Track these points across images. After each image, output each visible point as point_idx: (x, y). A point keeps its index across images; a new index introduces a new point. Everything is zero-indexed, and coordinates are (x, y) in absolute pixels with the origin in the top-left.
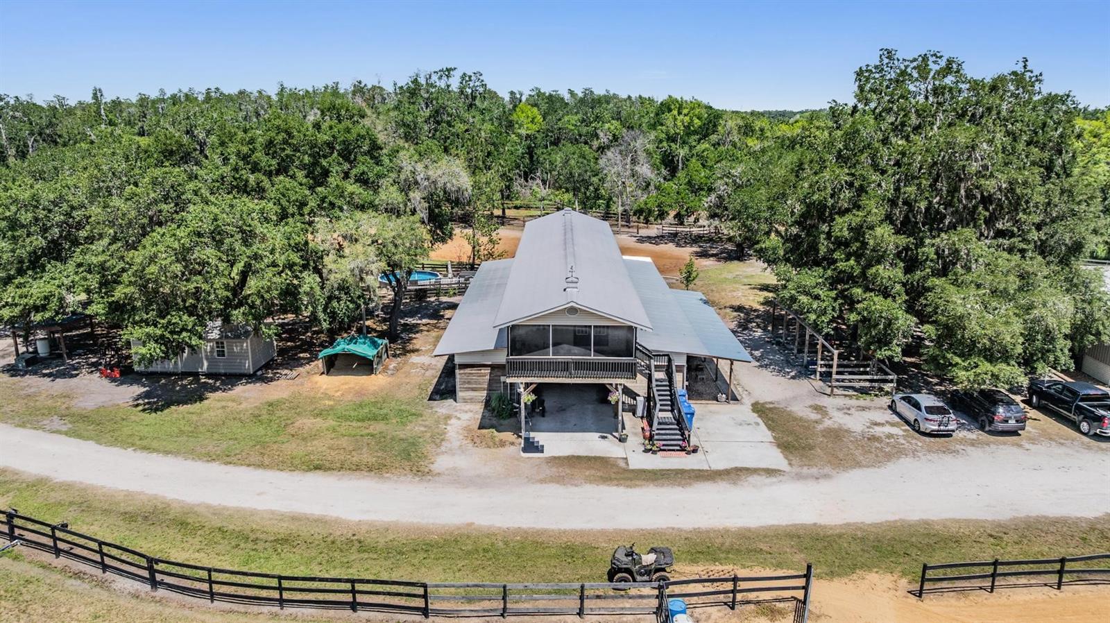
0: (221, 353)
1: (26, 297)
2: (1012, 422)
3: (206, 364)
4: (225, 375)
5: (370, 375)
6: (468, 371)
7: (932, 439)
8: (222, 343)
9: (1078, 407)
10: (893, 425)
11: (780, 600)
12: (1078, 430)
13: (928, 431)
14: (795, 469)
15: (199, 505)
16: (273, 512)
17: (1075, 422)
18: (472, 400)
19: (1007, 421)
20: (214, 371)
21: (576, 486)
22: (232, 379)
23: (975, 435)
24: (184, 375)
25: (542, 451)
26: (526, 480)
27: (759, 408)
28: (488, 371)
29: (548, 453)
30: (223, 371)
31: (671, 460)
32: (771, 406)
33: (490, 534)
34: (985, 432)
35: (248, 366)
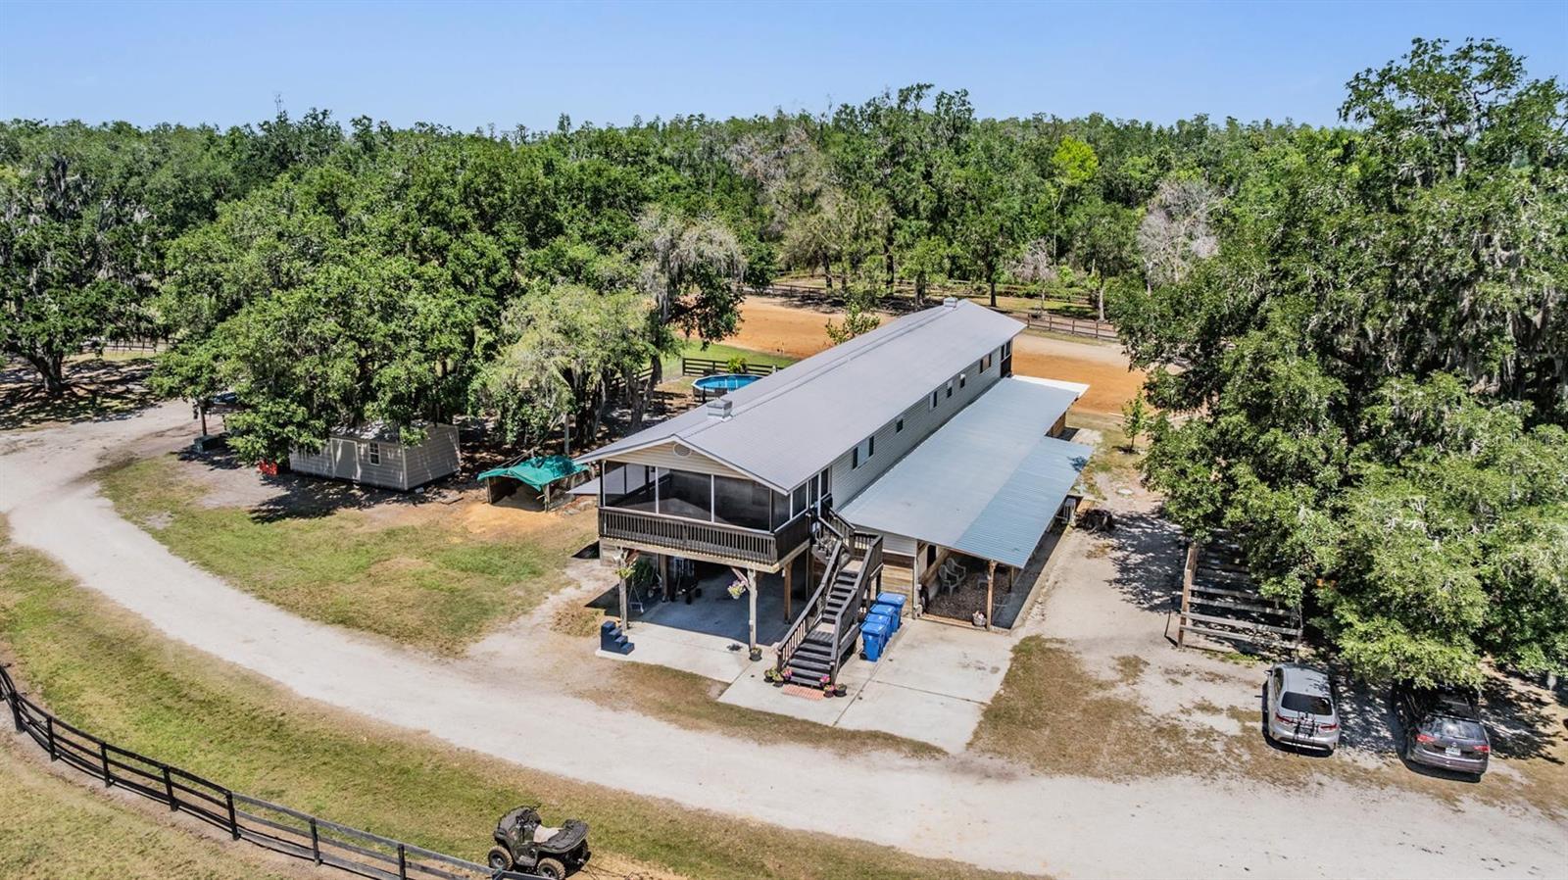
0: (375, 459)
2: (1452, 752)
3: (359, 471)
4: (379, 487)
5: (541, 511)
7: (1280, 755)
8: (376, 446)
10: (1236, 715)
14: (970, 755)
19: (1442, 750)
20: (368, 481)
21: (615, 709)
24: (337, 481)
25: (632, 652)
30: (377, 482)
31: (792, 700)
35: (402, 480)
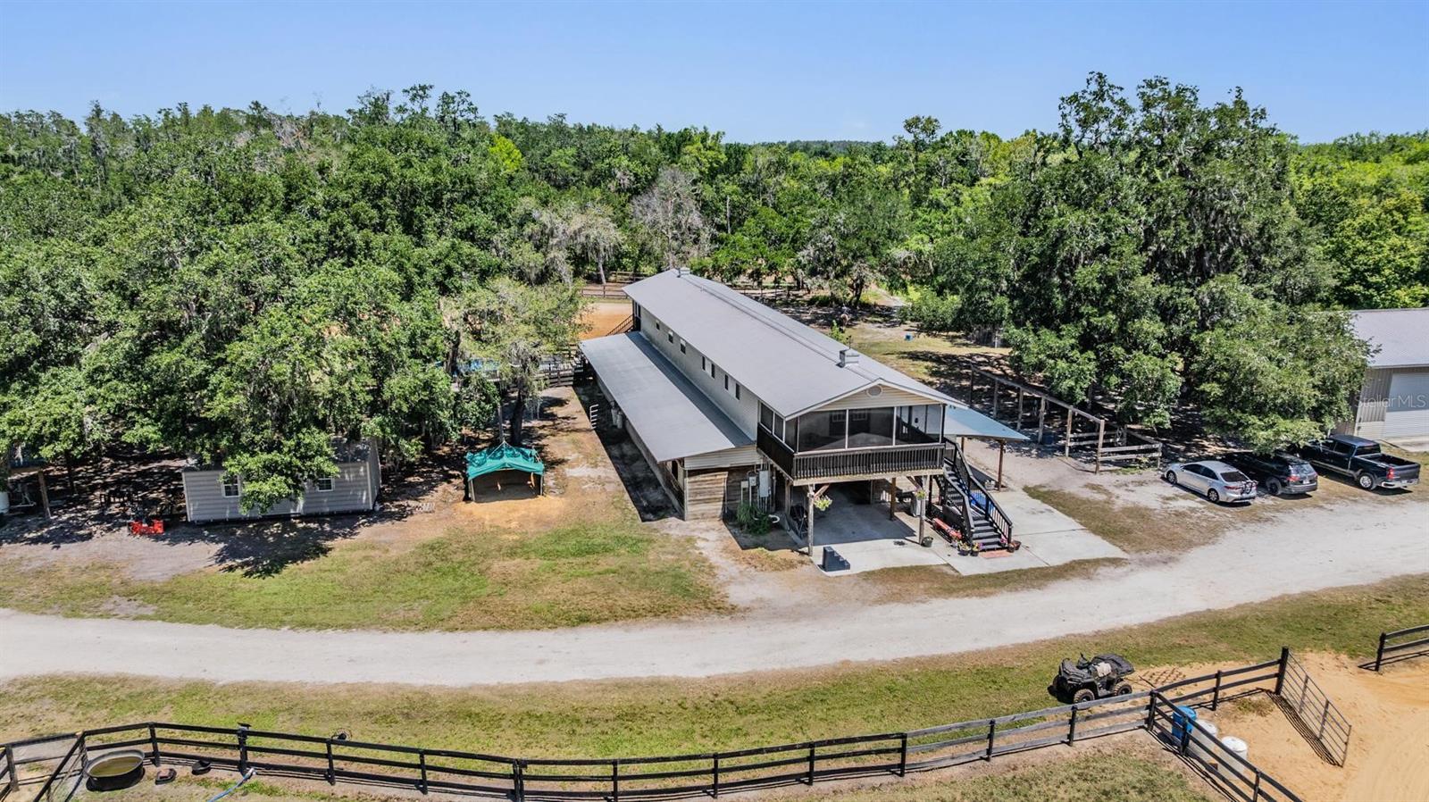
0: (326, 485)
1: (21, 423)
2: (1306, 482)
4: (331, 514)
5: (536, 496)
6: (699, 478)
7: (1232, 509)
9: (1355, 461)
10: (1184, 498)
11: (1250, 693)
12: (1358, 485)
13: (1229, 501)
14: (1135, 556)
15: (470, 688)
16: (584, 682)
17: (1353, 478)
18: (703, 516)
19: (1301, 482)
20: (312, 511)
22: (347, 519)
23: (1269, 501)
24: (264, 520)
25: (848, 567)
26: (859, 604)
27: (1033, 492)
28: (724, 475)
29: (854, 569)
30: (328, 510)
31: (998, 560)
32: (1045, 490)
33: (881, 670)
34: (1279, 496)
35: (366, 499)
